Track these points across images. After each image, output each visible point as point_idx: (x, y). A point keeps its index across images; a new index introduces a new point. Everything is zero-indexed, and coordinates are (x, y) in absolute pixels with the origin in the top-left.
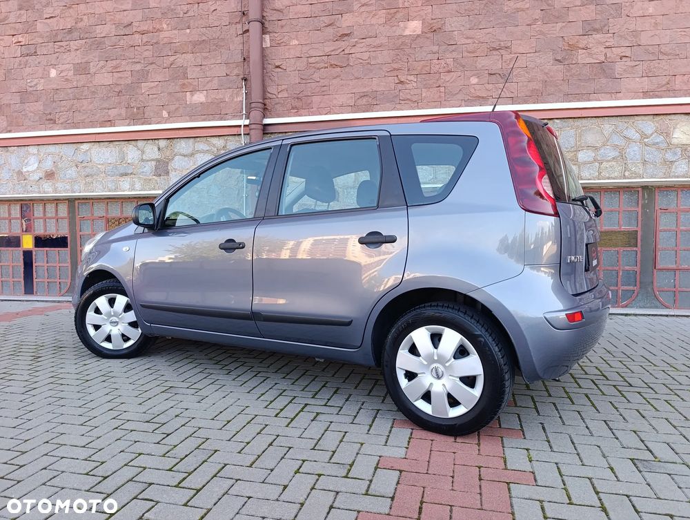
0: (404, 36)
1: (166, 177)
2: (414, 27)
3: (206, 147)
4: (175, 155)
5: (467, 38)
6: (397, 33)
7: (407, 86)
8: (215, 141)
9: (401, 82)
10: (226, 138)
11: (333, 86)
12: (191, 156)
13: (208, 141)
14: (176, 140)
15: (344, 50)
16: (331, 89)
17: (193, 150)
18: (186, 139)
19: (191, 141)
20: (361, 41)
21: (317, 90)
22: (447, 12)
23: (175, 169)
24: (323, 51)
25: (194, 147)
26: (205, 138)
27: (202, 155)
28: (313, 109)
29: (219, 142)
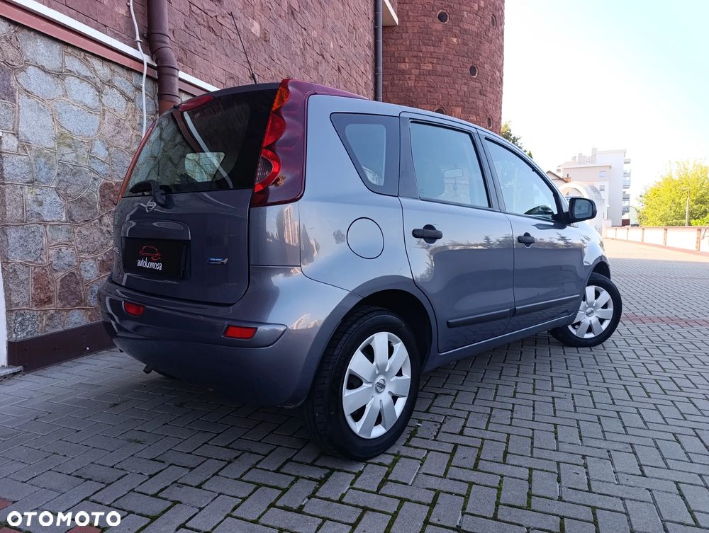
0: (252, 33)
1: (9, 104)
2: (256, 28)
3: (84, 71)
4: (27, 63)
5: (278, 59)
6: (249, 27)
8: (97, 64)
10: (113, 67)
11: (212, 52)
12: (58, 76)
13: (87, 60)
14: (25, 32)
15: (216, 16)
16: (210, 55)
17: (61, 68)
18: (47, 39)
19: (57, 48)
20: (228, 16)
21: (199, 49)
22: (270, 27)
23: (29, 93)
24: (202, 5)
25: (63, 61)
26: (83, 54)
27: (77, 81)
28: (196, 72)
29: (103, 70)
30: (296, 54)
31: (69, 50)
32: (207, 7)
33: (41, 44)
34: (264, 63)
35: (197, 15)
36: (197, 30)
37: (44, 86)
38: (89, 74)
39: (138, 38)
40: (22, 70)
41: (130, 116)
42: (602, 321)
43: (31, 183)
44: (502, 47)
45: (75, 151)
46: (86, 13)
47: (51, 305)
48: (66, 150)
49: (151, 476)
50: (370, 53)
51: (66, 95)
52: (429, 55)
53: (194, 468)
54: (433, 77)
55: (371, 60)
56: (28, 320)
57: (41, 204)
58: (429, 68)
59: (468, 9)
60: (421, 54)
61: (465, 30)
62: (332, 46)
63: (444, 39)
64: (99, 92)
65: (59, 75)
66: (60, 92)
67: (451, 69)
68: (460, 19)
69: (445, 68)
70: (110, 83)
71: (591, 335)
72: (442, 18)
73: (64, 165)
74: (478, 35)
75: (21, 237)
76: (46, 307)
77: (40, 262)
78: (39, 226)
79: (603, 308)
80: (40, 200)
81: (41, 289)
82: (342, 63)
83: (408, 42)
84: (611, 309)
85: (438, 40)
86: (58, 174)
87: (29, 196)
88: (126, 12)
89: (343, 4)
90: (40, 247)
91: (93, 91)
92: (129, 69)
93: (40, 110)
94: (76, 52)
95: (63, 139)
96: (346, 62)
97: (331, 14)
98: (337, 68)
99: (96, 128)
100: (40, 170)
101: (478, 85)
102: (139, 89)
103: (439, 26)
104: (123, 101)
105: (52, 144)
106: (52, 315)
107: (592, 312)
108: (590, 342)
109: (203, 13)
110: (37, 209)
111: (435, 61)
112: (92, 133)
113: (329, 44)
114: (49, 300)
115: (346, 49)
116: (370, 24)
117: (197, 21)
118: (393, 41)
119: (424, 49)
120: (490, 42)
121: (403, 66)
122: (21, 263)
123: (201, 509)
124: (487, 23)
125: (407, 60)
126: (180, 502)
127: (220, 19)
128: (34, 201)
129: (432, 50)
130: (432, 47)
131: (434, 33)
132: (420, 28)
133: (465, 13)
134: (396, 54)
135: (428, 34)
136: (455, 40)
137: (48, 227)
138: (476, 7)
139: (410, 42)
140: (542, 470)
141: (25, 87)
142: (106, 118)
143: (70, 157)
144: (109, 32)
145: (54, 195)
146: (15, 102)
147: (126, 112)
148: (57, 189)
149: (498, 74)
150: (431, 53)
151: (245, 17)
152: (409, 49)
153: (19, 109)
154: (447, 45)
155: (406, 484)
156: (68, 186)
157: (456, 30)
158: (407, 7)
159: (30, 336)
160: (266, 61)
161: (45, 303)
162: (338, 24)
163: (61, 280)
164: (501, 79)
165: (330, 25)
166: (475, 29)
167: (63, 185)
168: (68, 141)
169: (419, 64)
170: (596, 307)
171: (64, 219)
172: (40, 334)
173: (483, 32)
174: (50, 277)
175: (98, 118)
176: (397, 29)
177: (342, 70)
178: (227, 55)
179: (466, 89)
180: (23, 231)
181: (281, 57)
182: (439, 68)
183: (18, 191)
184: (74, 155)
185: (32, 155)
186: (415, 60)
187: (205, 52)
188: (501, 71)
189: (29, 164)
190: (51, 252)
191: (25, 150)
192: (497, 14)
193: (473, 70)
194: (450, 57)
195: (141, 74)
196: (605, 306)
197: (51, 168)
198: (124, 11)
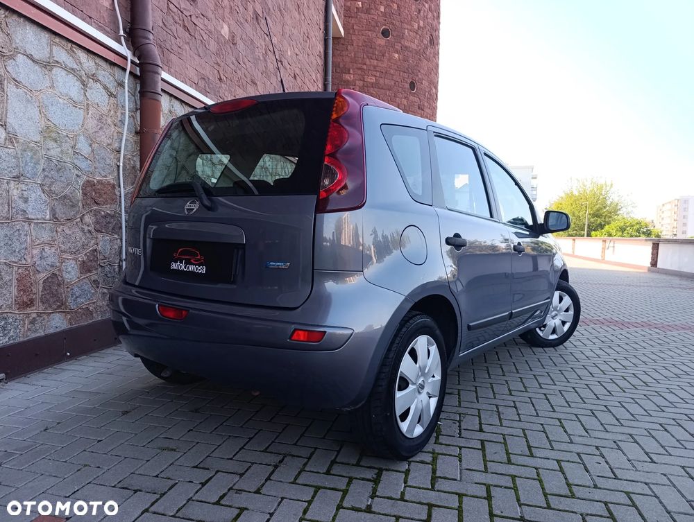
0: (222, 35)
2: (225, 31)
3: (71, 63)
4: (16, 51)
5: (244, 63)
6: (219, 29)
7: (223, 85)
8: (82, 55)
9: (220, 79)
10: (98, 60)
11: (186, 51)
12: (45, 67)
13: (73, 51)
14: (15, 17)
15: (190, 16)
16: (184, 54)
17: (49, 58)
18: (35, 26)
19: (45, 36)
20: (201, 16)
21: (175, 48)
22: (238, 32)
23: (17, 83)
24: (179, 3)
25: (51, 50)
26: (70, 45)
27: (64, 73)
28: (172, 70)
29: (88, 63)
30: (259, 59)
31: (57, 40)
32: (183, 6)
33: (30, 30)
34: (231, 66)
35: (174, 13)
36: (174, 28)
37: (32, 76)
38: (75, 66)
39: (122, 33)
40: (11, 57)
41: (112, 112)
42: (564, 323)
43: (17, 178)
44: (437, 65)
45: (60, 146)
46: (73, 3)
47: (33, 308)
48: (52, 144)
49: (203, 484)
50: (321, 62)
51: (52, 87)
52: (372, 68)
53: (243, 474)
54: (376, 89)
55: (321, 69)
56: (11, 324)
57: (26, 201)
58: (372, 81)
59: (409, 27)
60: (365, 67)
61: (406, 47)
62: (289, 53)
63: (387, 55)
64: (84, 85)
65: (47, 65)
66: (48, 84)
67: (393, 83)
68: (402, 36)
69: (387, 81)
70: (94, 77)
71: (554, 337)
72: (385, 33)
73: (49, 160)
74: (417, 52)
75: (6, 236)
76: (28, 310)
77: (24, 262)
78: (23, 224)
79: (565, 311)
80: (25, 196)
81: (24, 291)
82: (297, 71)
83: (353, 55)
84: (571, 312)
85: (381, 54)
86: (44, 170)
87: (15, 192)
88: (110, 5)
89: (299, 13)
90: (24, 246)
91: (78, 84)
92: (112, 64)
93: (28, 101)
94: (64, 42)
95: (49, 132)
96: (301, 69)
97: (289, 22)
98: (293, 75)
99: (81, 123)
100: (26, 165)
101: (416, 99)
102: (121, 85)
103: (382, 41)
104: (106, 97)
105: (38, 138)
106: (34, 318)
107: (557, 315)
108: (553, 342)
109: (179, 12)
110: (23, 206)
111: (378, 74)
112: (77, 128)
113: (287, 52)
114: (31, 303)
115: (300, 57)
116: (321, 35)
117: (173, 19)
118: (339, 52)
119: (368, 62)
120: (428, 60)
121: (347, 77)
122: (5, 263)
123: (271, 515)
124: (425, 42)
125: (351, 71)
126: (246, 509)
127: (194, 19)
128: (20, 198)
129: (375, 64)
130: (376, 61)
131: (378, 48)
132: (365, 41)
133: (406, 30)
134: (341, 66)
135: (371, 48)
136: (396, 56)
137: (32, 225)
138: (416, 26)
139: (355, 54)
140: (568, 461)
141: (14, 76)
142: (90, 112)
143: (55, 152)
144: (93, 24)
145: (39, 192)
146: (3, 91)
147: (108, 108)
148: (42, 185)
149: (434, 90)
150: (375, 67)
151: (216, 18)
152: (354, 61)
153: (7, 99)
154: (389, 60)
155: (455, 480)
156: (53, 183)
157: (398, 46)
158: (353, 21)
159: (12, 342)
160: (233, 64)
161: (27, 306)
162: (295, 32)
163: (44, 282)
164: (437, 96)
165: (288, 32)
166: (414, 47)
167: (48, 181)
168: (54, 135)
169: (363, 76)
170: (559, 311)
171: (48, 217)
172: (22, 340)
173: (422, 51)
174: (32, 278)
175: (81, 112)
176: (342, 41)
177: (298, 77)
178: (199, 56)
179: (406, 103)
180: (8, 229)
181: (246, 61)
182: (381, 81)
183: (5, 186)
184: (59, 150)
185: (19, 148)
186: (359, 72)
187: (180, 51)
188: (436, 88)
189: (16, 157)
190: (35, 252)
191: (12, 142)
192: (434, 34)
193: (412, 85)
194: (392, 72)
195: (124, 70)
196: (567, 310)
197: (37, 163)
198: (108, 4)
